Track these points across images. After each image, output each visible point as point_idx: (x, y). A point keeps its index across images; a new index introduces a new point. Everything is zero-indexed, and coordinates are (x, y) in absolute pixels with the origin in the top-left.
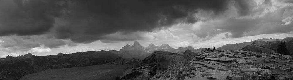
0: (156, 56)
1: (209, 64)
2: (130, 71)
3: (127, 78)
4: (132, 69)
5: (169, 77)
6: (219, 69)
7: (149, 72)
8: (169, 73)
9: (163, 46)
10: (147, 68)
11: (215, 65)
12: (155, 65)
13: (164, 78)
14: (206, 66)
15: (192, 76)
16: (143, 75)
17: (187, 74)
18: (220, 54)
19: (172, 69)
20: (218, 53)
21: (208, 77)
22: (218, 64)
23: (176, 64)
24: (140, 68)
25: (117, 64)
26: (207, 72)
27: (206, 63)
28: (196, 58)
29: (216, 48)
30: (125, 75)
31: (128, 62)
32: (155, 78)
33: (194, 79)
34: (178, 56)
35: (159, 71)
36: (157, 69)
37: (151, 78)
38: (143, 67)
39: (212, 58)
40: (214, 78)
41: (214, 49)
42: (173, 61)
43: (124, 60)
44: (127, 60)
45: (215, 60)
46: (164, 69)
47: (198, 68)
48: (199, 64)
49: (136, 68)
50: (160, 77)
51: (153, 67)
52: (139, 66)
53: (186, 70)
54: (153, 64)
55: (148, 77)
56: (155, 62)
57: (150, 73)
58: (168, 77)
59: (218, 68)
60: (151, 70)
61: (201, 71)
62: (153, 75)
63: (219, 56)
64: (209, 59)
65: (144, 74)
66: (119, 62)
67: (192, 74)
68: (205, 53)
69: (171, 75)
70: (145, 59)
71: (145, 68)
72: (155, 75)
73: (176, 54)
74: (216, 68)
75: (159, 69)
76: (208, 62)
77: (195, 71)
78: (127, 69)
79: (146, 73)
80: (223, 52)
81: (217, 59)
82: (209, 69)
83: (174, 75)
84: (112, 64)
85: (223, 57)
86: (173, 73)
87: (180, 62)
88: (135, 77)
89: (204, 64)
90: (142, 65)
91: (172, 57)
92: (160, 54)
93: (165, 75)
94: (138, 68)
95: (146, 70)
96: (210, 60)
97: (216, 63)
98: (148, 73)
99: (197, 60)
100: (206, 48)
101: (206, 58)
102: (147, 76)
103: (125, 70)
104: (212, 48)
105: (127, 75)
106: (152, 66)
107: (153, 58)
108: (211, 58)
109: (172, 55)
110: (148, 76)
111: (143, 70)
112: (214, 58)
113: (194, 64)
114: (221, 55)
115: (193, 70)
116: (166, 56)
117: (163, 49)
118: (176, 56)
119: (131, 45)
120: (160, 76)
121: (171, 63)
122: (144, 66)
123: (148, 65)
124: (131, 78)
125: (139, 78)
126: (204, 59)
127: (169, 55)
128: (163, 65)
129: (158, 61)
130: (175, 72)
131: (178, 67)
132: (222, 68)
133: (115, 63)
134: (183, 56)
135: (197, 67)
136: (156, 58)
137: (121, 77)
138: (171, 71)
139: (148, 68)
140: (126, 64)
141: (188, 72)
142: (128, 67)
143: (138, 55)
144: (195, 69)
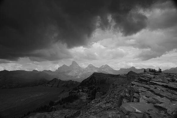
0: (95, 78)
1: (155, 88)
2: (66, 95)
3: (62, 103)
4: (69, 92)
5: (110, 102)
6: (170, 97)
7: (87, 96)
8: (109, 97)
9: (104, 67)
10: (85, 91)
11: (163, 91)
12: (95, 88)
13: (104, 103)
14: (152, 91)
15: (135, 100)
16: (81, 100)
17: (126, 96)
18: (169, 79)
19: (113, 93)
20: (167, 77)
21: (155, 105)
22: (167, 90)
23: (118, 88)
24: (77, 91)
25: (52, 86)
26: (154, 99)
27: (152, 87)
28: (139, 79)
29: (162, 70)
30: (61, 99)
31: (64, 84)
32: (94, 103)
33: (138, 104)
34: (120, 79)
35: (99, 95)
36: (96, 92)
37: (89, 102)
38: (80, 91)
39: (159, 82)
40: (164, 108)
41: (160, 71)
42: (114, 84)
43: (60, 81)
44: (63, 82)
45: (163, 86)
46: (104, 93)
47: (143, 91)
48: (144, 87)
49: (73, 91)
50: (99, 102)
51: (92, 91)
52: (76, 89)
53: (125, 92)
54: (92, 87)
55: (86, 102)
56: (94, 85)
57: (88, 98)
58: (108, 103)
59: (167, 96)
60: (89, 94)
61: (146, 96)
62: (92, 99)
63: (168, 80)
64: (154, 82)
65: (82, 98)
66: (53, 84)
67: (134, 97)
68: (149, 75)
69: (112, 100)
70: (83, 81)
71: (83, 91)
72: (94, 100)
73: (118, 76)
74: (164, 95)
75: (99, 93)
76: (155, 86)
77: (139, 94)
78: (62, 92)
79: (84, 97)
80: (173, 76)
81: (165, 84)
82: (155, 95)
83: (115, 100)
84: (46, 86)
85: (173, 83)
86: (114, 98)
87: (122, 86)
88: (71, 102)
89: (149, 88)
90: (79, 88)
91: (113, 80)
92: (100, 76)
93: (106, 100)
94: (75, 91)
95: (84, 94)
96: (156, 84)
97: (164, 89)
98: (86, 98)
99: (140, 82)
100: (150, 69)
101: (151, 81)
102: (84, 101)
103: (61, 93)
104: (157, 70)
105: (63, 100)
106: (91, 89)
107: (92, 80)
108: (157, 81)
109: (113, 77)
110: (86, 100)
111: (81, 93)
112: (162, 82)
113: (138, 86)
114: (171, 80)
115: (136, 93)
116: (106, 78)
117: (102, 70)
118: (118, 78)
119: (68, 66)
120: (100, 100)
121: (111, 86)
122: (83, 90)
123: (87, 88)
124: (68, 102)
125: (76, 102)
126: (148, 82)
127: (110, 77)
128: (103, 88)
129: (97, 84)
130: (116, 96)
131: (120, 91)
132: (173, 96)
133: (49, 85)
134: (125, 78)
135: (141, 91)
136: (95, 80)
137: (56, 101)
138: (112, 95)
139: (87, 92)
140: (62, 86)
141: (127, 95)
142: (64, 90)
143: (75, 77)
144: (138, 93)
